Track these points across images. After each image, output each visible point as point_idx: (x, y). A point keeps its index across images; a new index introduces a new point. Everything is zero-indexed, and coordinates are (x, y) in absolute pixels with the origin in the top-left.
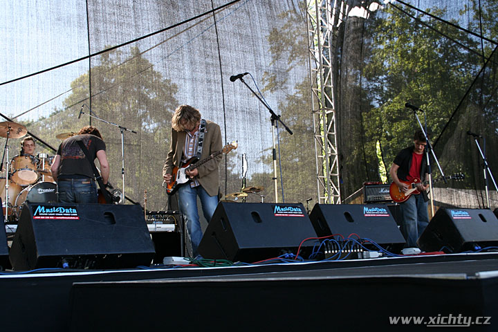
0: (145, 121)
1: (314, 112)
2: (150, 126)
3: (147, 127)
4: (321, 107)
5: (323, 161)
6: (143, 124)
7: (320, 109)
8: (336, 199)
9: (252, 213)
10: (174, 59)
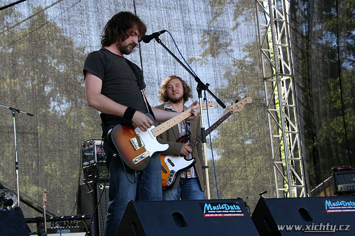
0: (54, 100)
1: (265, 79)
2: (60, 107)
3: (57, 108)
4: (274, 73)
5: (279, 142)
6: (52, 105)
7: (273, 76)
8: (299, 191)
9: (174, 214)
10: (76, 22)
